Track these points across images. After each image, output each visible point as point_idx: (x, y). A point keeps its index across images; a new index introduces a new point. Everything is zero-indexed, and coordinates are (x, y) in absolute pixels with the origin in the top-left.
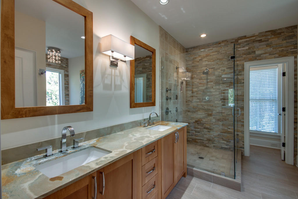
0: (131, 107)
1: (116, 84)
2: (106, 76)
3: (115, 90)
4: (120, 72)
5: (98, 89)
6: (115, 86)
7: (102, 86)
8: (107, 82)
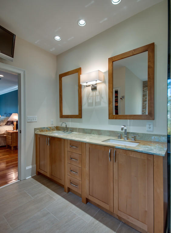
0: (109, 119)
1: (96, 101)
2: (90, 97)
3: (95, 105)
4: (99, 92)
5: (85, 107)
6: (96, 103)
7: (87, 104)
8: (90, 101)
